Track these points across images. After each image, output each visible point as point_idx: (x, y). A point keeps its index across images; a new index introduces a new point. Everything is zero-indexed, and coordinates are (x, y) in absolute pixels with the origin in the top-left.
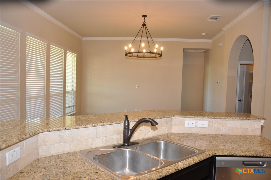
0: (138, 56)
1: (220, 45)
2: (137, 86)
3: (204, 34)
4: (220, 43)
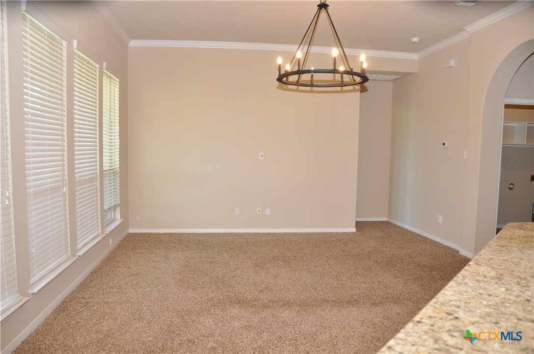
0: (299, 82)
1: (451, 65)
2: (260, 154)
3: (415, 39)
4: (451, 60)
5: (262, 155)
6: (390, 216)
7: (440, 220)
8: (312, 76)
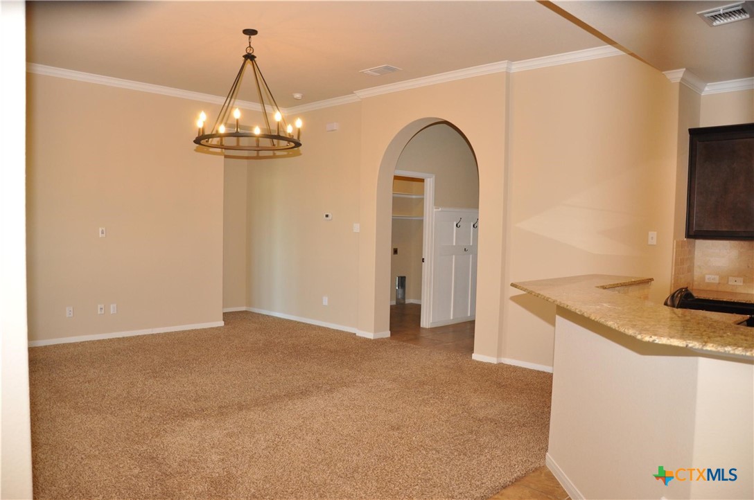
5: (103, 230)
6: (250, 304)
7: (325, 301)
8: (221, 140)
